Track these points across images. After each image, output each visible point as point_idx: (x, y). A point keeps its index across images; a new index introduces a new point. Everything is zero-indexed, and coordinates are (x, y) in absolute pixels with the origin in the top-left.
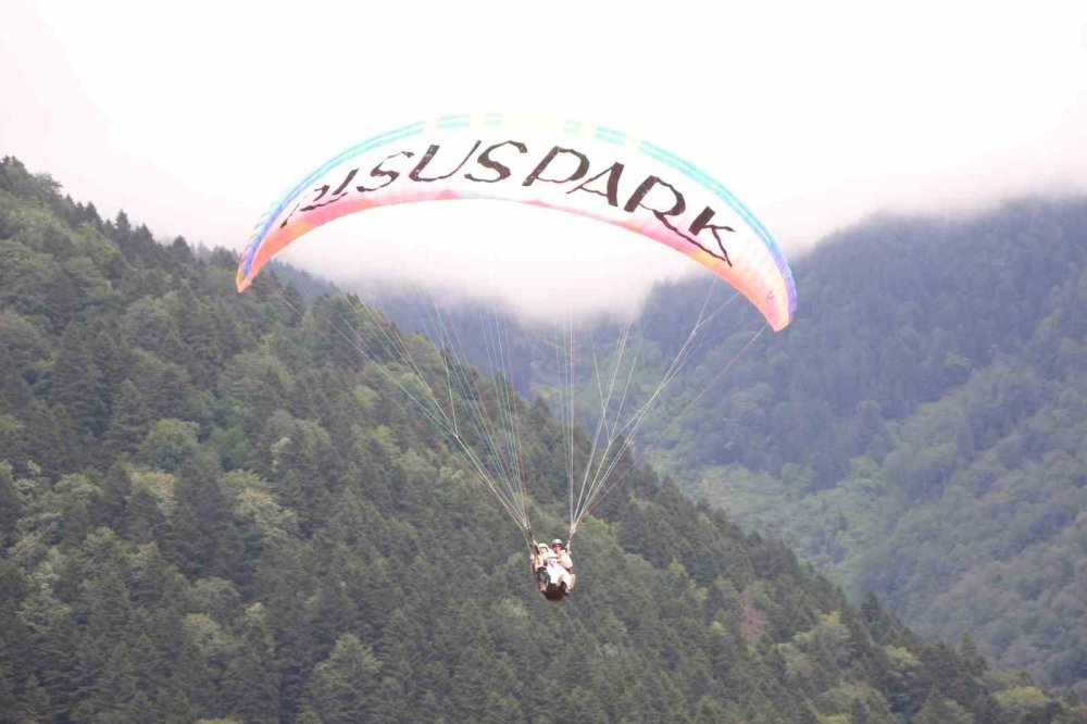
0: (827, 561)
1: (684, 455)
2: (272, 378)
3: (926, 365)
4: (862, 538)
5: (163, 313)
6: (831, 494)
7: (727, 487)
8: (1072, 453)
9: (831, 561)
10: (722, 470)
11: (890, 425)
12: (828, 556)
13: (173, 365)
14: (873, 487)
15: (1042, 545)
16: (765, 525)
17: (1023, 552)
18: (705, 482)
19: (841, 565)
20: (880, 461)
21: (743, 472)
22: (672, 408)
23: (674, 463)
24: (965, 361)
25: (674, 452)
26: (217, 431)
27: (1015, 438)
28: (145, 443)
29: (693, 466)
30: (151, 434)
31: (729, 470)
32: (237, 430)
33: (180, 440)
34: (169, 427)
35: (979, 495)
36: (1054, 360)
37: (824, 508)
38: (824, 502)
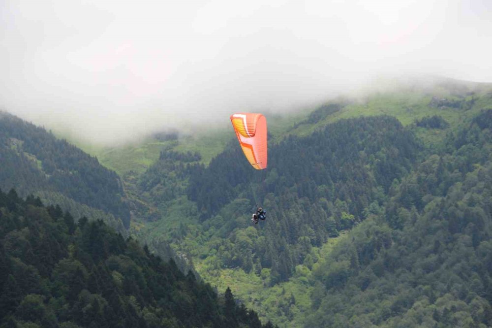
0: (286, 320)
1: (211, 262)
2: (79, 272)
3: (332, 218)
4: (303, 309)
5: (22, 238)
6: (287, 285)
7: (233, 280)
8: (410, 269)
9: (288, 320)
10: (231, 271)
11: (314, 249)
12: (286, 317)
13: (31, 266)
14: (307, 281)
15: (397, 318)
16: (253, 300)
17: (388, 320)
18: (222, 277)
19: (293, 322)
20: (310, 268)
21: (241, 272)
22: (204, 237)
23: (206, 267)
24: (351, 217)
25: (206, 261)
26: (53, 299)
27: (380, 259)
28: (20, 307)
29: (216, 268)
30: (23, 302)
31: (235, 271)
32: (62, 298)
33: (37, 304)
34: (31, 298)
35: (363, 289)
36: (397, 218)
37: (284, 293)
38: (284, 289)
